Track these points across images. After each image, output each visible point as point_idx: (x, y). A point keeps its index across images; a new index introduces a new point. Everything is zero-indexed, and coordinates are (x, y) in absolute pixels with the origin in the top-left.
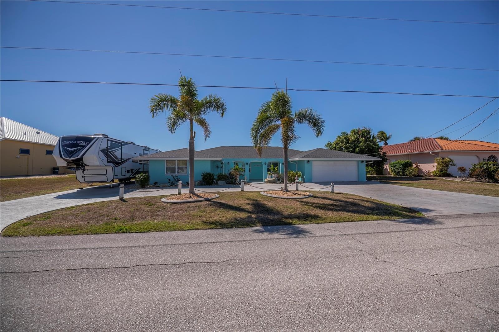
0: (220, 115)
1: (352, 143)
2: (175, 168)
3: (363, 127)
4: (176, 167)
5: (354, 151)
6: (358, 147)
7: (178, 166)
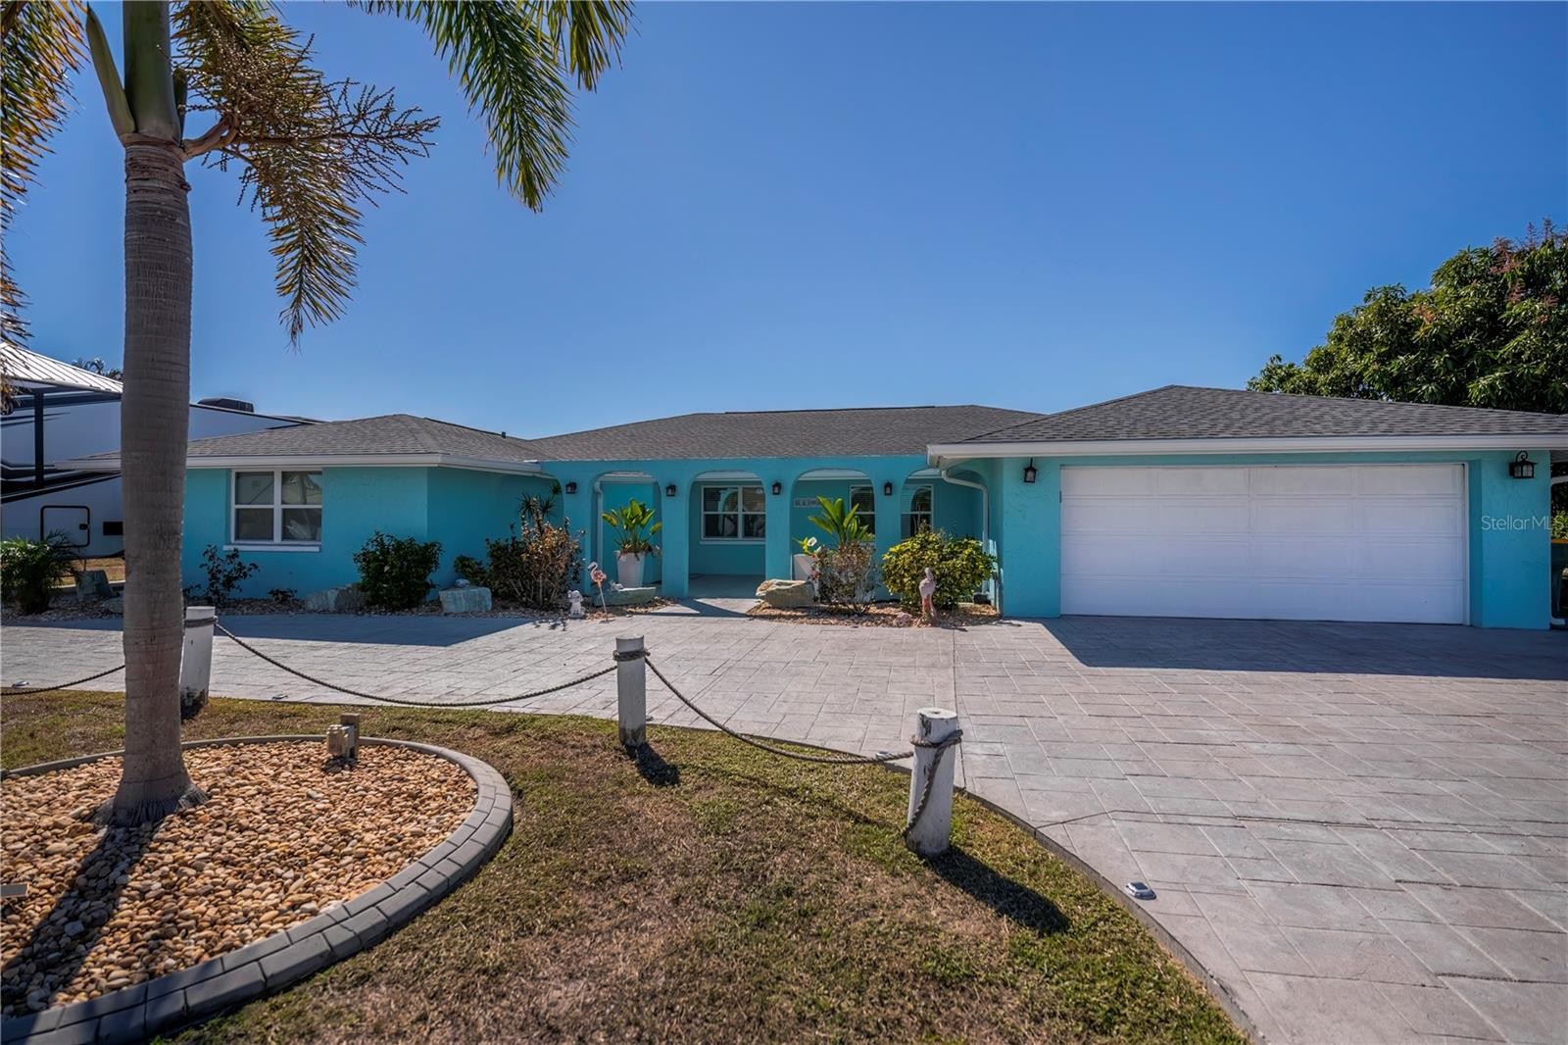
0: (518, 197)
1: (1437, 344)
2: (272, 510)
3: (1540, 225)
4: (278, 507)
5: (1454, 396)
6: (1488, 366)
7: (283, 503)
